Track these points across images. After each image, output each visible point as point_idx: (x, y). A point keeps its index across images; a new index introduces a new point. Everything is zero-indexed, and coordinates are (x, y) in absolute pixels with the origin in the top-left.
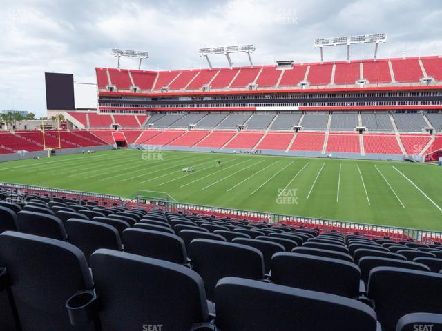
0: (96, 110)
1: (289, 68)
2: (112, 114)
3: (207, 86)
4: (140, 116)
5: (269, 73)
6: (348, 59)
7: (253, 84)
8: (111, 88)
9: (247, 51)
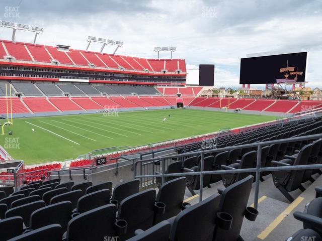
9: (38, 32)
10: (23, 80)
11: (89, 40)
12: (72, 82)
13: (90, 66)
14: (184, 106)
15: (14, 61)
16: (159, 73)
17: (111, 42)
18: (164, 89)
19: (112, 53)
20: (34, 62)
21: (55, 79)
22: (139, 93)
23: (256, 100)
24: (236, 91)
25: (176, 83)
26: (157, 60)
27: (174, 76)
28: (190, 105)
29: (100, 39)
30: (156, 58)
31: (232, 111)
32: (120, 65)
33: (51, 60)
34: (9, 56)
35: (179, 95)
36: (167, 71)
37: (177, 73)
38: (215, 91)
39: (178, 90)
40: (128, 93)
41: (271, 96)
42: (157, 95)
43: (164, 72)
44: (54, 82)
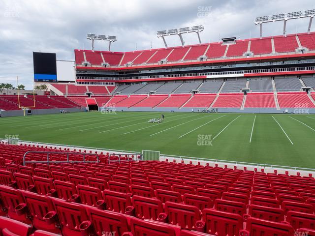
0: (74, 82)
1: (233, 43)
2: (87, 85)
3: (165, 60)
4: (110, 87)
5: (216, 48)
6: (284, 33)
7: (204, 56)
8: (86, 65)
9: (197, 31)
11: (257, 23)
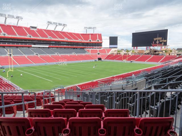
9: (19, 19)
10: (12, 46)
11: (48, 23)
12: (39, 47)
13: (49, 38)
14: (102, 60)
15: (7, 35)
16: (87, 41)
17: (60, 24)
18: (90, 51)
19: (61, 31)
20: (18, 36)
21: (29, 45)
22: (77, 53)
23: (141, 56)
24: (130, 51)
25: (97, 47)
26: (86, 34)
27: (95, 43)
28: (105, 59)
29: (54, 23)
30: (85, 33)
31: (129, 62)
32: (66, 37)
33: (27, 35)
34: (3, 33)
35: (99, 54)
36: (91, 40)
37: (97, 41)
38: (118, 51)
39: (98, 50)
40: (71, 53)
41: (149, 53)
42: (86, 54)
43: (90, 41)
44: (29, 47)
